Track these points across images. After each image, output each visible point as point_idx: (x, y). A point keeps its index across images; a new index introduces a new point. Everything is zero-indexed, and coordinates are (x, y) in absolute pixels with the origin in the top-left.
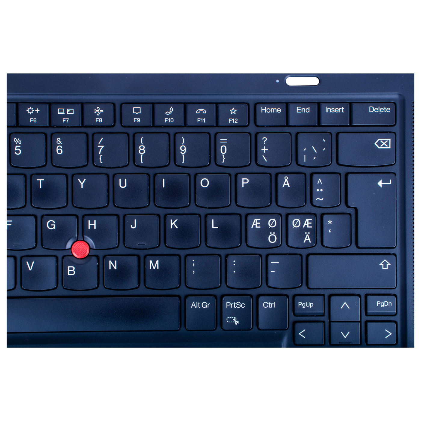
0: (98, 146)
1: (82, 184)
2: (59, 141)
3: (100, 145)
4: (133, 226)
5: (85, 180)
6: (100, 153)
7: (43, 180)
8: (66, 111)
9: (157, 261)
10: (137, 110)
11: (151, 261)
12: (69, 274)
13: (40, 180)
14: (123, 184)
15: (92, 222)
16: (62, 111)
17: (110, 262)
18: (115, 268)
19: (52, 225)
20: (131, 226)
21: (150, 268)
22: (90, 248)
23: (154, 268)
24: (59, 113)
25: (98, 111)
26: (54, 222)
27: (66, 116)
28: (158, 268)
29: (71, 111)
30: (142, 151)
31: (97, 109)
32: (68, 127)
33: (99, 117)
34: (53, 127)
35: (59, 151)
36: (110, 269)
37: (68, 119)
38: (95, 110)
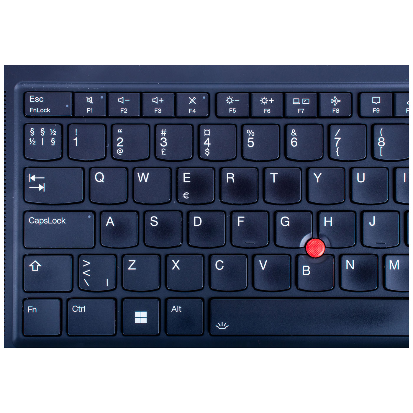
0: (335, 138)
1: (318, 178)
2: (293, 132)
3: (337, 137)
4: (372, 223)
5: (321, 174)
6: (336, 146)
7: (277, 174)
8: (301, 101)
9: (398, 261)
10: (376, 100)
11: (391, 261)
12: (304, 274)
13: (274, 174)
14: (361, 179)
15: (328, 219)
16: (297, 101)
17: (347, 261)
18: (353, 268)
19: (286, 222)
20: (370, 223)
21: (390, 269)
22: (325, 247)
23: (394, 269)
24: (294, 103)
25: (335, 101)
26: (288, 219)
27: (301, 106)
28: (398, 269)
29: (306, 101)
30: (381, 144)
31: (334, 99)
32: (302, 118)
33: (336, 107)
34: (287, 118)
35: (294, 144)
36: (347, 269)
37: (304, 109)
38: (332, 100)
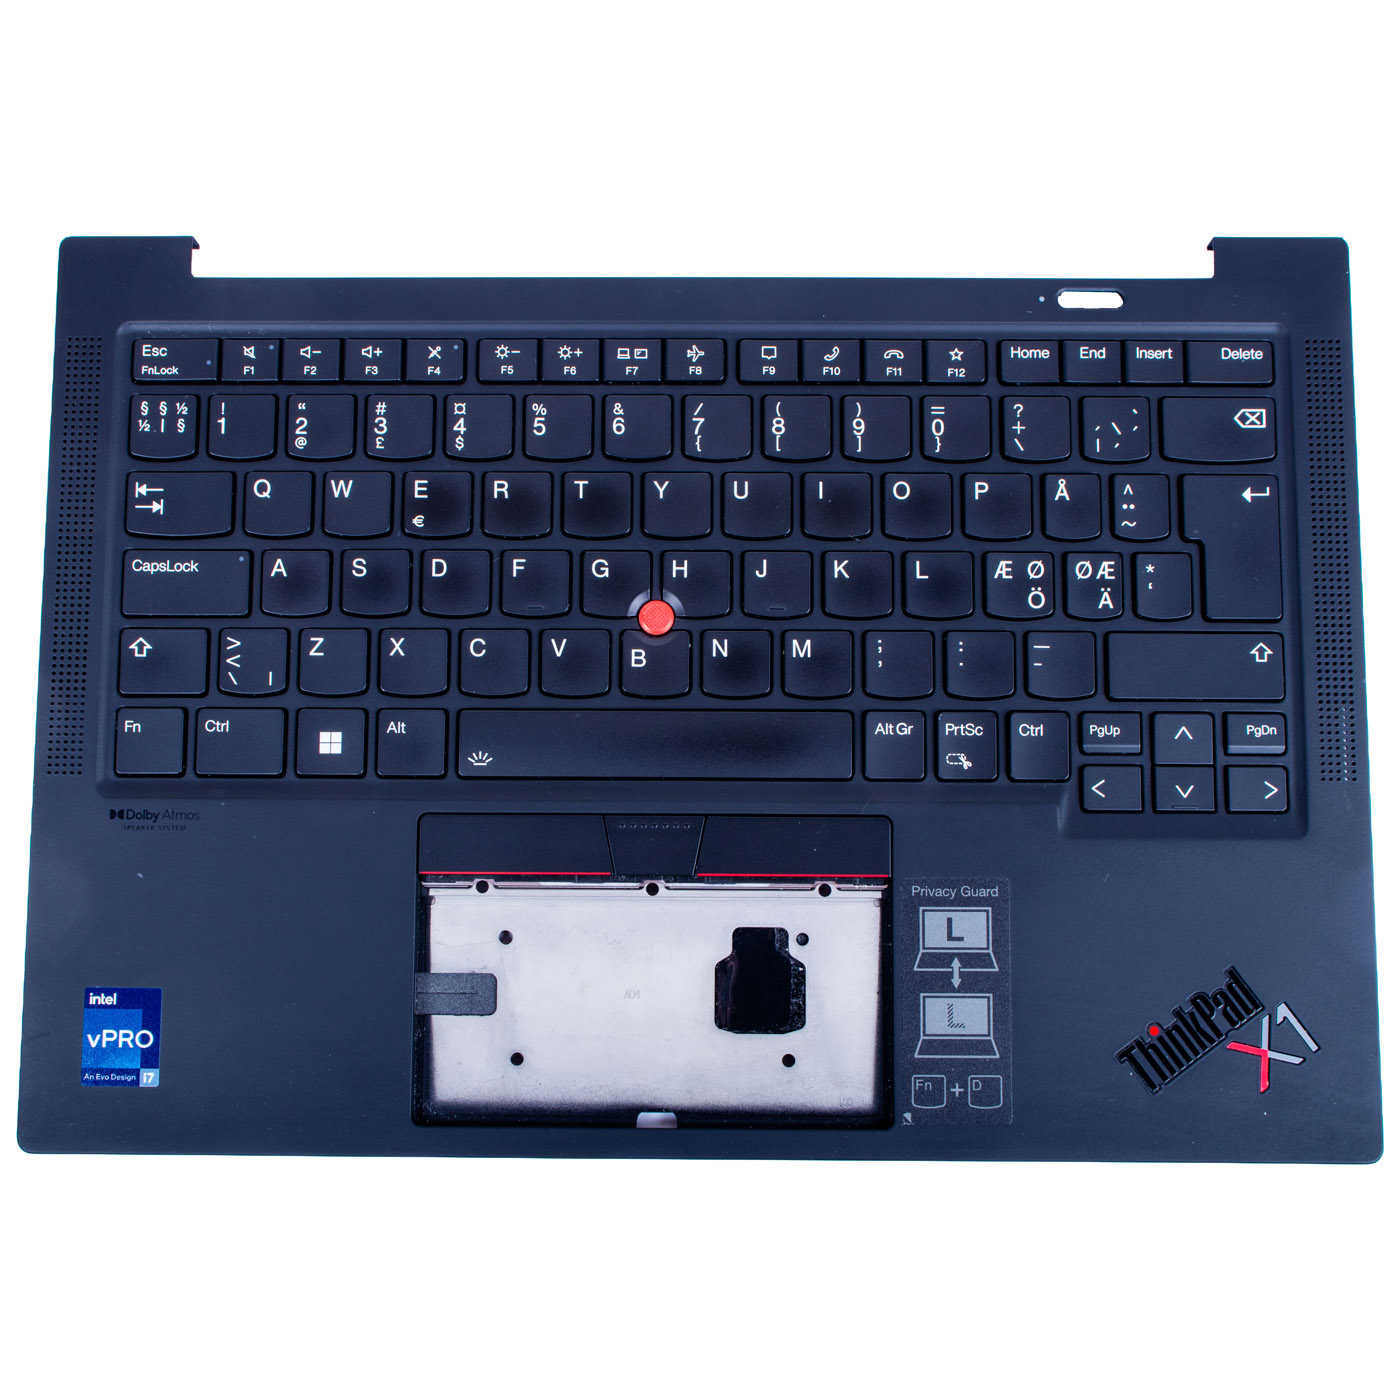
0: (694, 419)
1: (661, 490)
2: (618, 409)
3: (697, 417)
4: (761, 573)
5: (667, 483)
6: (696, 433)
7: (587, 482)
8: (632, 354)
9: (808, 642)
10: (769, 352)
11: (795, 642)
12: (633, 665)
13: (581, 483)
14: (741, 492)
15: (680, 564)
16: (625, 352)
17: (715, 642)
18: (725, 654)
19: (602, 569)
20: (757, 572)
21: (794, 656)
22: (675, 617)
23: (802, 655)
24: (620, 357)
25: (694, 353)
26: (606, 564)
27: (632, 362)
28: (809, 656)
29: (641, 353)
30: (778, 429)
31: (692, 350)
32: (635, 383)
33: (696, 364)
34: (606, 383)
35: (619, 429)
36: (714, 655)
37: (637, 368)
38: (689, 351)
